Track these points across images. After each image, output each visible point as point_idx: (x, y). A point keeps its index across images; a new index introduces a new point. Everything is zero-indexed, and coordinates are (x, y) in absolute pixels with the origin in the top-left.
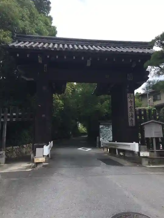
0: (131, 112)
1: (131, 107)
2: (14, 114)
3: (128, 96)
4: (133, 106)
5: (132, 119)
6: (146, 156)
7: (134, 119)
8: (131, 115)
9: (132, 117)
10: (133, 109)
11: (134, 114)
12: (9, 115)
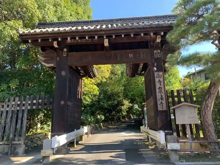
0: (160, 93)
1: (160, 88)
2: (35, 102)
3: (156, 75)
4: (162, 86)
5: (162, 102)
6: (175, 149)
7: (164, 102)
8: (160, 97)
9: (162, 99)
10: (163, 89)
11: (164, 96)
12: (30, 102)
